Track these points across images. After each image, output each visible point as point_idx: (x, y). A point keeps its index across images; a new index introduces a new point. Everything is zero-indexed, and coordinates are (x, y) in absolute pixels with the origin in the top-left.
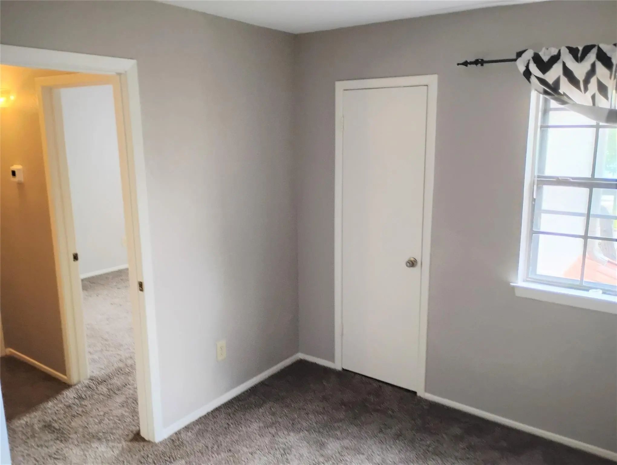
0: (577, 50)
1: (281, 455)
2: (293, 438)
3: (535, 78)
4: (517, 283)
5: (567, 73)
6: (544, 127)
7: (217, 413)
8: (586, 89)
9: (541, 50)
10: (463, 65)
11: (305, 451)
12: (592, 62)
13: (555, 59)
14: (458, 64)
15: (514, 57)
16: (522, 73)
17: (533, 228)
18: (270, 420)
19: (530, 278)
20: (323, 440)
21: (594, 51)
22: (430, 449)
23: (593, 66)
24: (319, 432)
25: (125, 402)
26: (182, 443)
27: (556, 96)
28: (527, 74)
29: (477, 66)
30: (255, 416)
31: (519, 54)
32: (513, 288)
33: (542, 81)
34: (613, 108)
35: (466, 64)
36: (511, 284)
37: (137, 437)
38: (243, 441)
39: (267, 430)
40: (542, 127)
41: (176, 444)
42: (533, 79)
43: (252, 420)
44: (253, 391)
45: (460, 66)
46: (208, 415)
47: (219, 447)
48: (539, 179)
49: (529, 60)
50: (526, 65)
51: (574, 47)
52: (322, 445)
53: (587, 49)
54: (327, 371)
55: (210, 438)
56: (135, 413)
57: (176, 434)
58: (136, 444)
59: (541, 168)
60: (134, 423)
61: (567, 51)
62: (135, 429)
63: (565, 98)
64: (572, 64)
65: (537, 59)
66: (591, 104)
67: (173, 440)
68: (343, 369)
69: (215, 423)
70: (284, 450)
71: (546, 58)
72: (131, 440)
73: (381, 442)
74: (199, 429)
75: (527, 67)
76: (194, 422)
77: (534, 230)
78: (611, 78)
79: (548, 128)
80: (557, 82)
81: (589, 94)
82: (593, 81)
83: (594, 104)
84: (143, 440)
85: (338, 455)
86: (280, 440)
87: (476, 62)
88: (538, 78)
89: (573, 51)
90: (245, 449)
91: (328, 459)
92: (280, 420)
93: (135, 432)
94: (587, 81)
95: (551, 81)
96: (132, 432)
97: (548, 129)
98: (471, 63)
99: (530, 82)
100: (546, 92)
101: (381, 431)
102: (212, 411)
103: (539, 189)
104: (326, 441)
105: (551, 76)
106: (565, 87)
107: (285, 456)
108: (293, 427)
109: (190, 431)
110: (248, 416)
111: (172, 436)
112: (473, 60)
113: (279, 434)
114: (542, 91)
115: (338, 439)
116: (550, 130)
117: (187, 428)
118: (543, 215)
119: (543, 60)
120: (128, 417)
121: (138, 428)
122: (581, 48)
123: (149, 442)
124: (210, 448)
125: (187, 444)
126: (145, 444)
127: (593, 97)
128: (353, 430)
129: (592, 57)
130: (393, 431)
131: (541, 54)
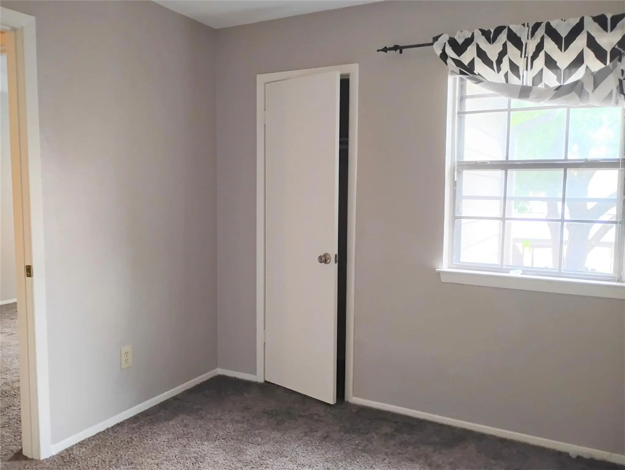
0: (489, 31)
1: (193, 464)
2: (207, 447)
3: (451, 59)
4: (442, 269)
5: (481, 54)
6: (462, 113)
7: (118, 428)
8: (499, 70)
9: (455, 35)
10: (383, 51)
11: (220, 458)
12: (503, 42)
13: (469, 41)
14: (378, 51)
15: (431, 41)
16: (439, 56)
17: (456, 213)
18: (182, 432)
19: (454, 265)
20: (241, 446)
21: (505, 32)
22: (359, 448)
23: (505, 45)
24: (238, 439)
25: (7, 423)
26: (74, 458)
27: (471, 75)
28: (444, 56)
29: (396, 52)
30: (164, 428)
31: (436, 39)
32: (439, 273)
33: (458, 63)
34: (525, 84)
35: (385, 50)
36: (436, 269)
37: (19, 456)
38: (147, 453)
39: (177, 441)
40: (459, 113)
41: (65, 460)
42: (449, 61)
43: (160, 433)
44: (163, 405)
45: (380, 52)
46: (108, 430)
47: (118, 460)
48: (459, 164)
49: (445, 43)
50: (442, 49)
51: (486, 29)
52: (241, 452)
53: (499, 30)
54: (248, 384)
55: (108, 453)
56: (18, 433)
57: (67, 450)
58: (16, 463)
59: (461, 153)
60: (16, 443)
61: (480, 33)
62: (15, 448)
63: (479, 77)
64: (485, 46)
65: (452, 42)
66: (505, 82)
67: (62, 457)
68: (266, 381)
69: (115, 438)
70: (196, 458)
71: (460, 41)
72: (10, 460)
73: (306, 444)
74: (96, 444)
75: (444, 50)
76: (89, 438)
77: (457, 215)
78: (521, 57)
79: (465, 114)
80: (472, 63)
81: (502, 73)
82: (505, 60)
83: (507, 81)
84: (26, 458)
85: (258, 459)
86: (192, 450)
87: (395, 48)
88: (454, 60)
89: (485, 33)
90: (149, 460)
91: (246, 464)
92: (193, 431)
93: (15, 452)
94: (499, 61)
95: (466, 63)
96: (12, 451)
97: (465, 116)
98: (390, 49)
99: (446, 63)
100: (462, 73)
101: (306, 434)
102: (112, 427)
103: (460, 173)
104: (245, 447)
105: (466, 58)
106: (480, 67)
107: (197, 464)
108: (208, 437)
109: (84, 447)
110: (155, 429)
111: (62, 452)
112: (392, 46)
113: (191, 444)
114: (459, 72)
115: (258, 445)
116: (467, 116)
117: (81, 444)
118: (464, 201)
119: (458, 43)
120: (8, 437)
121: (20, 447)
122: (492, 31)
123: (32, 459)
124: (107, 463)
125: (80, 460)
126: (27, 462)
127: (506, 75)
128: (276, 435)
129: (503, 37)
130: (319, 434)
131: (456, 38)
